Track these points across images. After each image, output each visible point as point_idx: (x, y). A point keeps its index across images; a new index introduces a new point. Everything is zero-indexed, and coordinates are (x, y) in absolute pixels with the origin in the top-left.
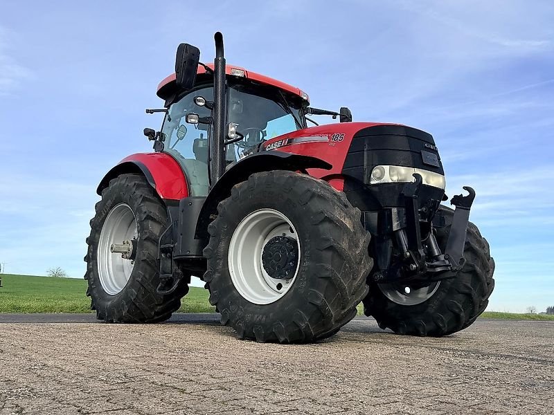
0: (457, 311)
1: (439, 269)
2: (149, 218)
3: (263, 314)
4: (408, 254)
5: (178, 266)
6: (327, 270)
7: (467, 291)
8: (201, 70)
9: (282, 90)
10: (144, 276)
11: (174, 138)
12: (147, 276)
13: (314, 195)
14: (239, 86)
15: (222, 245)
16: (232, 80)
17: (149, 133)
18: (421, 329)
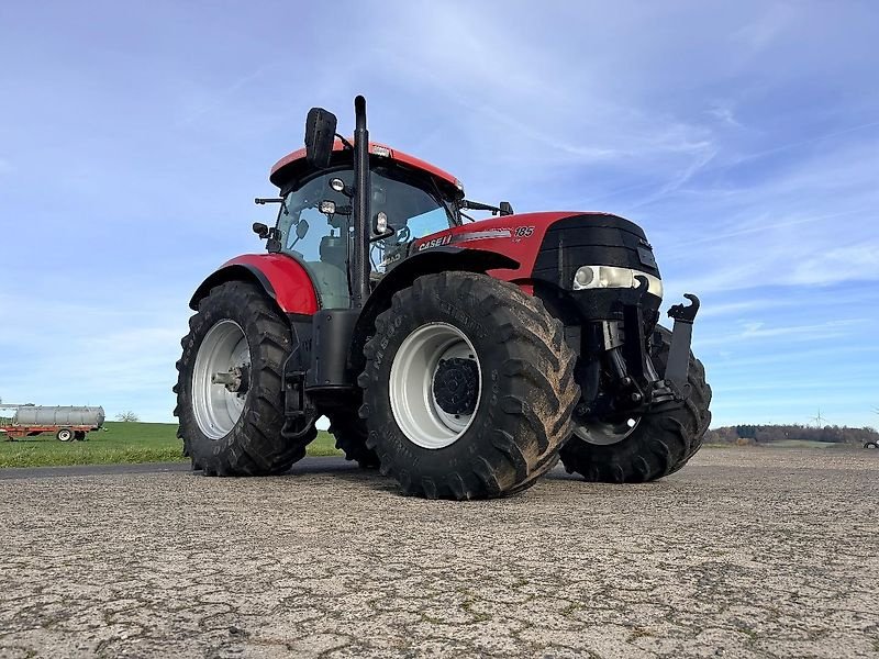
2: (267, 341)
4: (628, 380)
5: (311, 399)
7: (675, 428)
8: (338, 145)
9: (434, 176)
11: (293, 235)
14: (381, 169)
16: (375, 161)
17: (260, 229)
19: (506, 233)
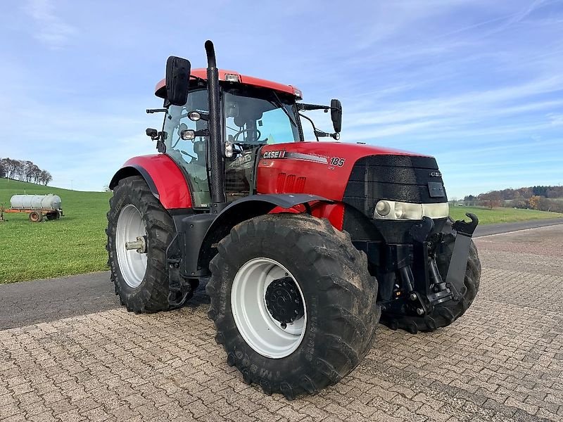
0: (448, 316)
1: (441, 301)
2: (155, 227)
3: (270, 370)
4: (415, 296)
6: (337, 342)
9: (276, 91)
10: (156, 281)
11: (176, 136)
12: (159, 281)
13: (319, 256)
14: (234, 90)
15: (224, 286)
16: (226, 86)
17: (152, 133)
18: (412, 328)
19: (323, 160)
